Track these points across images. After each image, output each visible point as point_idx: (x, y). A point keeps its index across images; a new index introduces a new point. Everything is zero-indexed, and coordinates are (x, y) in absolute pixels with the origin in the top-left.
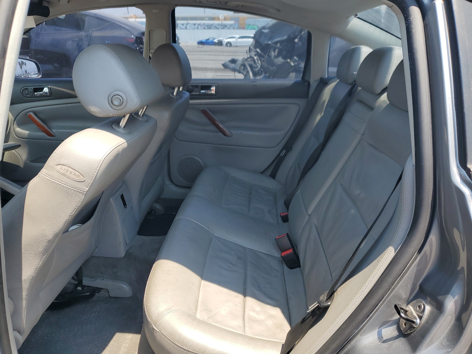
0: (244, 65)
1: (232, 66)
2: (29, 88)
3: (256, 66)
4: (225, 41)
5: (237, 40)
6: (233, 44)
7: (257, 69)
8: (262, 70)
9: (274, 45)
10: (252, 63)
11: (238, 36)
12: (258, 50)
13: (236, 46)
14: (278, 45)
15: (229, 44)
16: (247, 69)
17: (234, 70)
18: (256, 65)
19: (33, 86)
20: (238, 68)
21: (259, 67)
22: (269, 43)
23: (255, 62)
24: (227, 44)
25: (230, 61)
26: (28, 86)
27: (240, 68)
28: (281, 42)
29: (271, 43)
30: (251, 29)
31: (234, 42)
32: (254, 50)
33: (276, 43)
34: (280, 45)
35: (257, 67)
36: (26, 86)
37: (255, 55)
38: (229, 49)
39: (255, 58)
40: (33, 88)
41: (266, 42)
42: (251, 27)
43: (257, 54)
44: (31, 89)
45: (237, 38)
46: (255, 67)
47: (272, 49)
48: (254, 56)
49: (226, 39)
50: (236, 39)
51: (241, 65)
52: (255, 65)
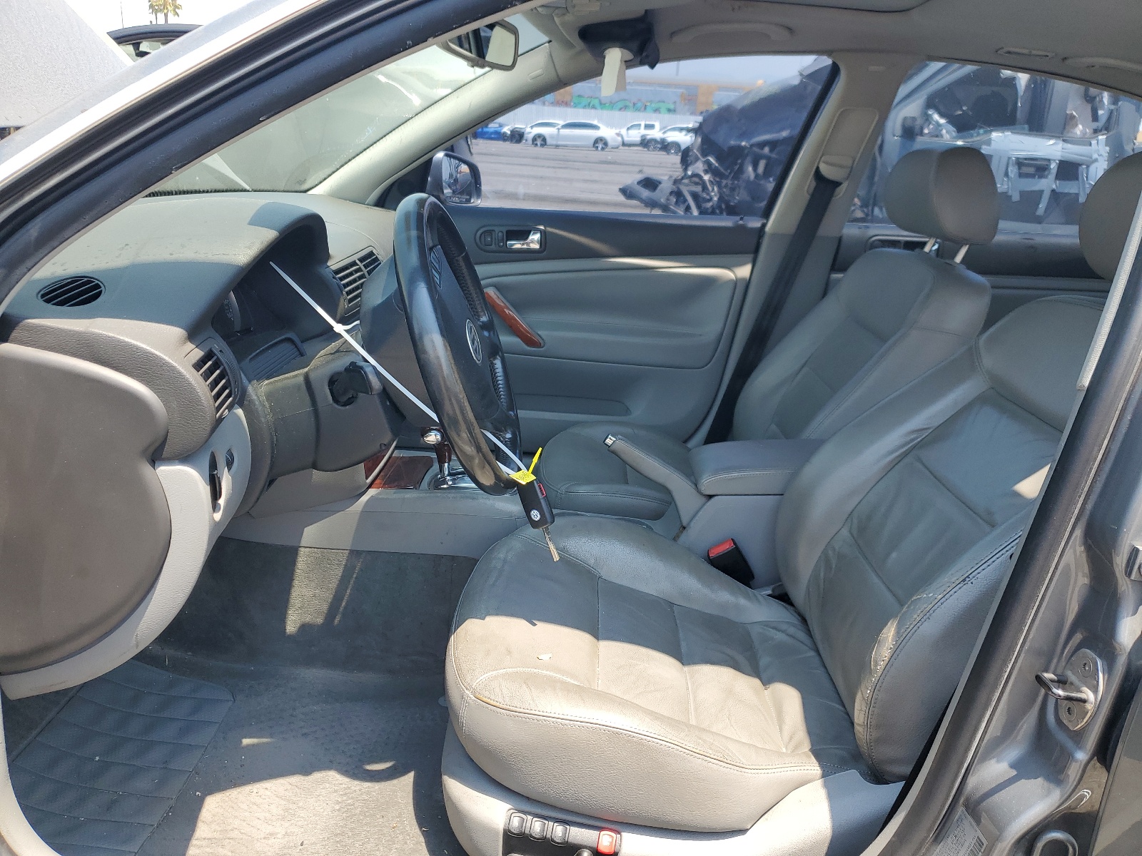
0: (678, 194)
1: (645, 193)
2: (497, 229)
3: (708, 197)
4: (531, 132)
5: (559, 131)
6: (549, 141)
7: (711, 204)
8: (723, 206)
9: (756, 149)
10: (698, 189)
11: (562, 123)
12: (712, 160)
13: (557, 146)
14: (766, 150)
15: (540, 140)
16: (685, 201)
17: (652, 204)
18: (708, 194)
19: (506, 225)
20: (663, 200)
21: (716, 199)
22: (743, 144)
23: (705, 188)
24: (534, 139)
25: (639, 183)
26: (494, 225)
27: (668, 199)
28: (773, 144)
29: (748, 145)
30: (584, 107)
31: (552, 137)
32: (704, 160)
33: (762, 145)
34: (771, 151)
35: (711, 200)
36: (489, 225)
37: (706, 172)
38: (539, 150)
39: (706, 177)
40: (504, 229)
41: (733, 143)
42: (585, 101)
43: (710, 169)
44: (500, 231)
45: (559, 127)
46: (704, 198)
47: (749, 159)
48: (702, 174)
49: (532, 127)
50: (559, 129)
51: (671, 193)
52: (705, 195)
